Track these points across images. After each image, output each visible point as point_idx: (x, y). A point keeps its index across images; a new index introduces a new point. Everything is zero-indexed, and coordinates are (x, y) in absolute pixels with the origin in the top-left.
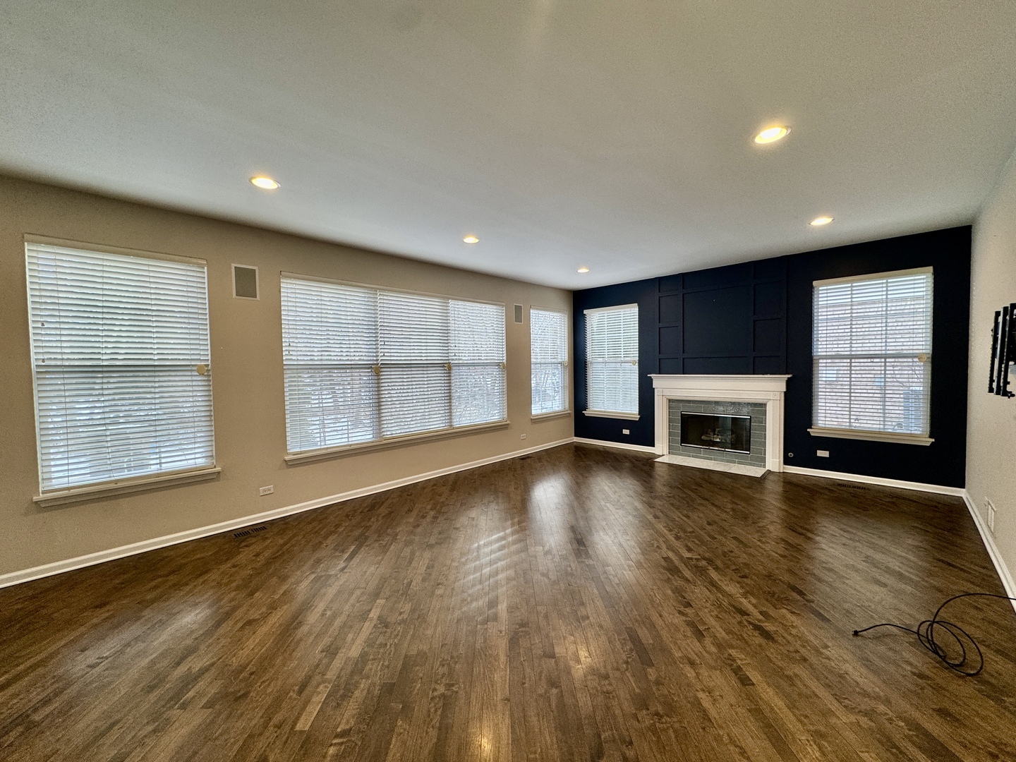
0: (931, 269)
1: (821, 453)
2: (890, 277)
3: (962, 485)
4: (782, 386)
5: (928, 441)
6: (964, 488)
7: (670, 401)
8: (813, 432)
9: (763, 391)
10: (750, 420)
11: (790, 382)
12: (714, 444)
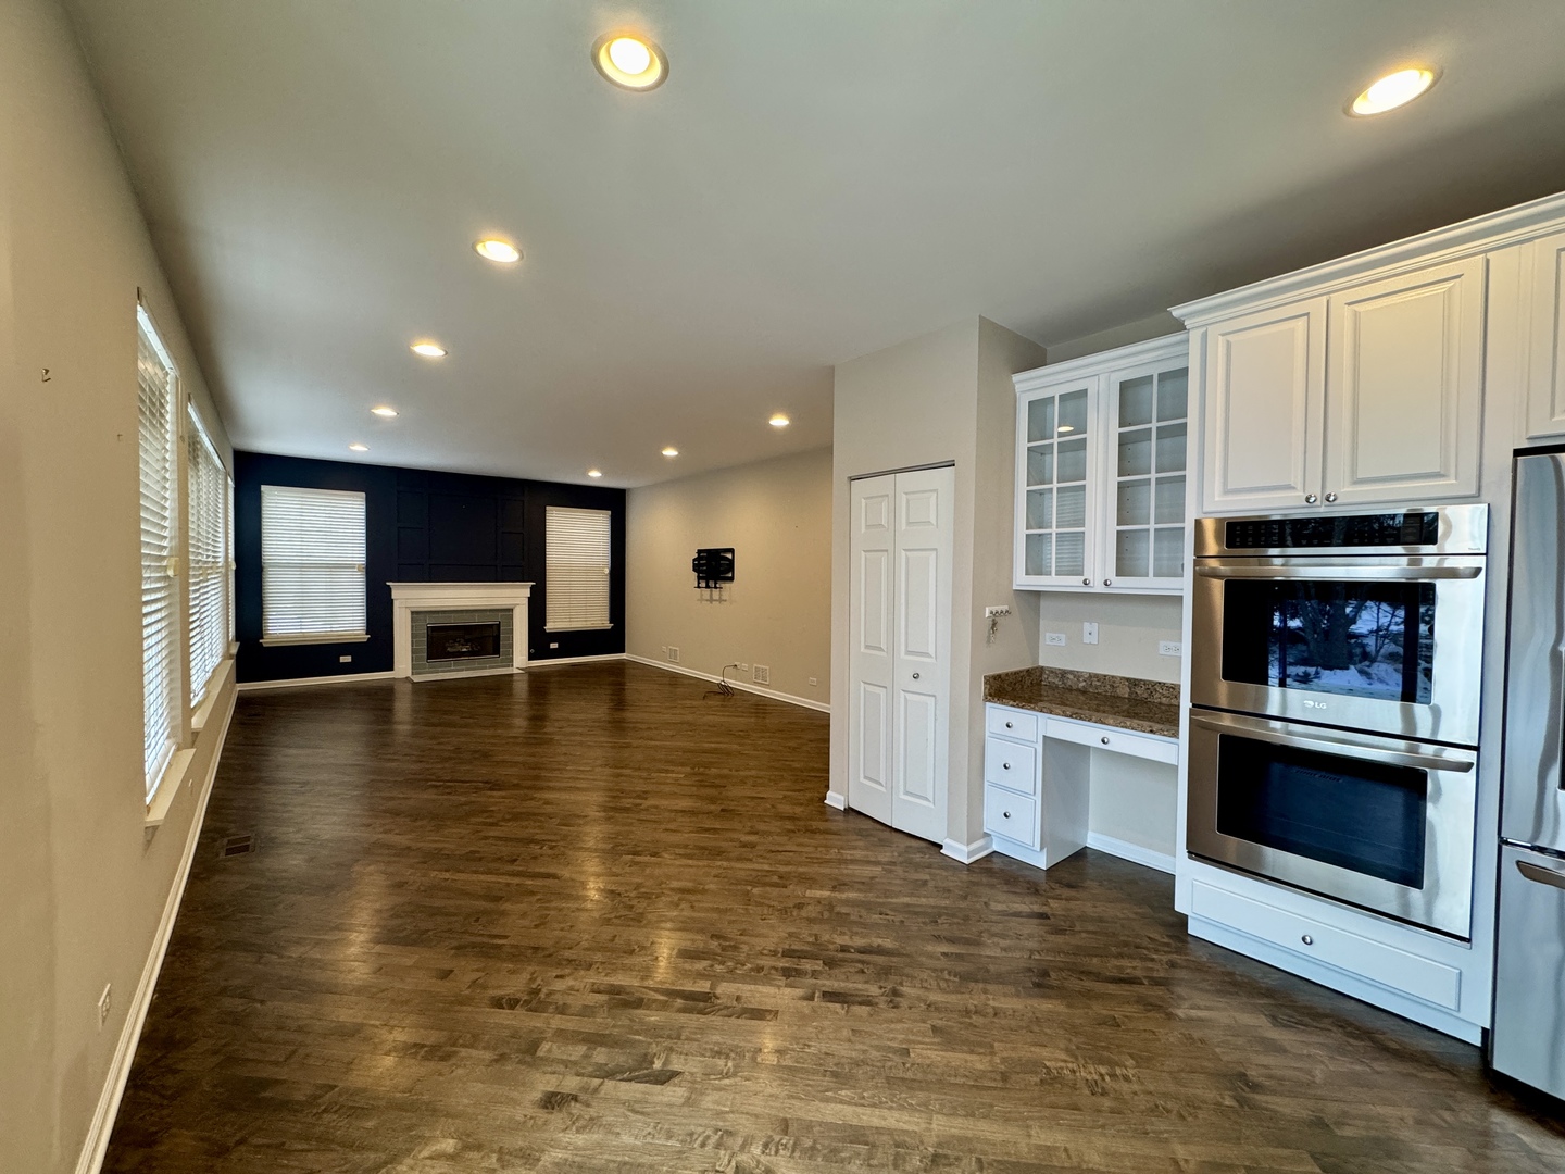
0: (609, 511)
1: (554, 646)
3: (623, 651)
4: (527, 593)
5: (609, 626)
6: (624, 653)
7: (412, 613)
8: (548, 629)
9: (513, 597)
10: (499, 625)
11: (532, 588)
12: (463, 654)
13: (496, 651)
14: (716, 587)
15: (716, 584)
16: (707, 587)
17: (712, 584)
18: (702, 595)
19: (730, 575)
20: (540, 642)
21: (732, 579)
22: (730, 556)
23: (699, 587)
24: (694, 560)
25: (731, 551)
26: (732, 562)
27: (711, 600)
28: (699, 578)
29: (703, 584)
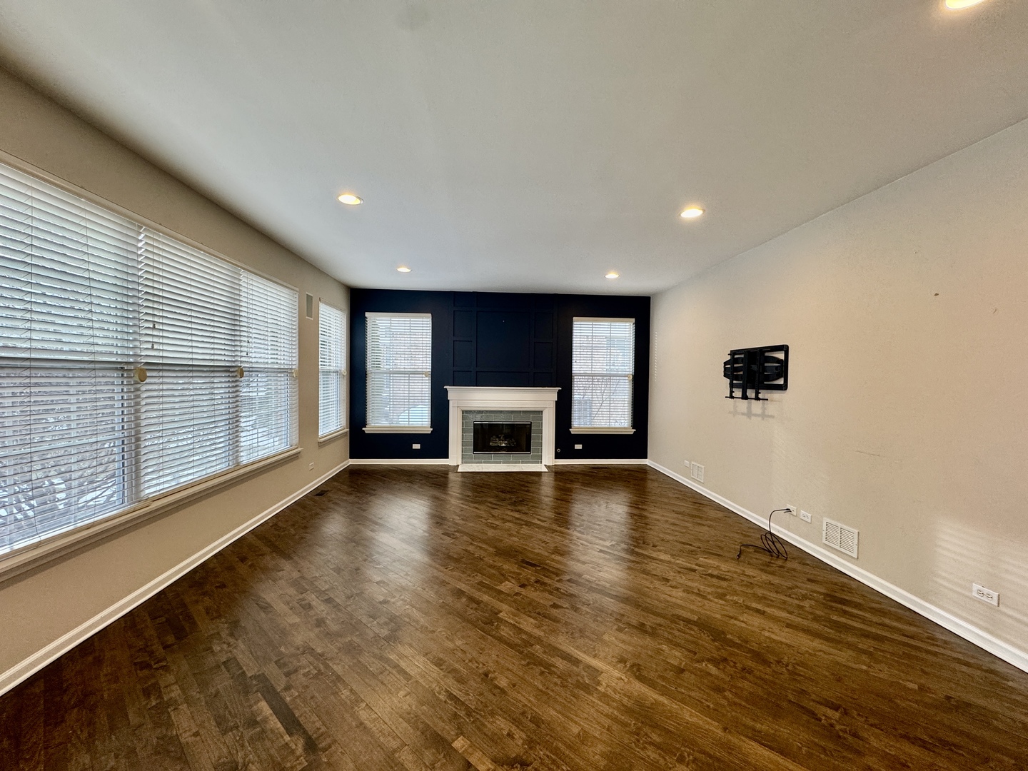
0: (633, 320)
1: (578, 447)
2: (614, 321)
3: (646, 457)
4: (555, 398)
5: (632, 431)
6: (646, 458)
7: (463, 412)
8: (573, 431)
9: (541, 400)
10: (531, 424)
11: (559, 393)
12: (501, 449)
13: (528, 449)
14: (757, 398)
15: (757, 393)
16: (745, 397)
17: (751, 393)
18: (735, 407)
19: (781, 382)
20: (566, 442)
21: (784, 387)
22: (781, 356)
23: (731, 397)
24: (726, 363)
25: (784, 349)
26: (784, 365)
27: (749, 414)
28: (732, 386)
29: (738, 393)
